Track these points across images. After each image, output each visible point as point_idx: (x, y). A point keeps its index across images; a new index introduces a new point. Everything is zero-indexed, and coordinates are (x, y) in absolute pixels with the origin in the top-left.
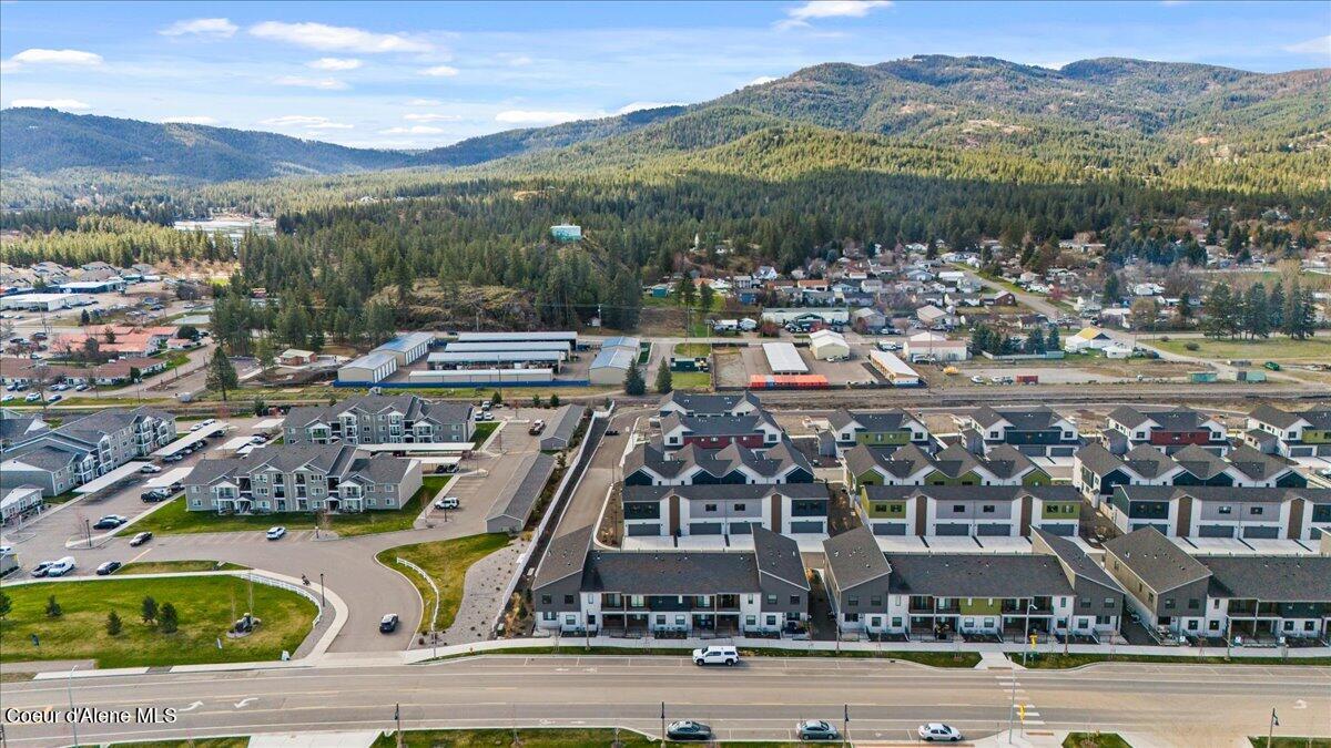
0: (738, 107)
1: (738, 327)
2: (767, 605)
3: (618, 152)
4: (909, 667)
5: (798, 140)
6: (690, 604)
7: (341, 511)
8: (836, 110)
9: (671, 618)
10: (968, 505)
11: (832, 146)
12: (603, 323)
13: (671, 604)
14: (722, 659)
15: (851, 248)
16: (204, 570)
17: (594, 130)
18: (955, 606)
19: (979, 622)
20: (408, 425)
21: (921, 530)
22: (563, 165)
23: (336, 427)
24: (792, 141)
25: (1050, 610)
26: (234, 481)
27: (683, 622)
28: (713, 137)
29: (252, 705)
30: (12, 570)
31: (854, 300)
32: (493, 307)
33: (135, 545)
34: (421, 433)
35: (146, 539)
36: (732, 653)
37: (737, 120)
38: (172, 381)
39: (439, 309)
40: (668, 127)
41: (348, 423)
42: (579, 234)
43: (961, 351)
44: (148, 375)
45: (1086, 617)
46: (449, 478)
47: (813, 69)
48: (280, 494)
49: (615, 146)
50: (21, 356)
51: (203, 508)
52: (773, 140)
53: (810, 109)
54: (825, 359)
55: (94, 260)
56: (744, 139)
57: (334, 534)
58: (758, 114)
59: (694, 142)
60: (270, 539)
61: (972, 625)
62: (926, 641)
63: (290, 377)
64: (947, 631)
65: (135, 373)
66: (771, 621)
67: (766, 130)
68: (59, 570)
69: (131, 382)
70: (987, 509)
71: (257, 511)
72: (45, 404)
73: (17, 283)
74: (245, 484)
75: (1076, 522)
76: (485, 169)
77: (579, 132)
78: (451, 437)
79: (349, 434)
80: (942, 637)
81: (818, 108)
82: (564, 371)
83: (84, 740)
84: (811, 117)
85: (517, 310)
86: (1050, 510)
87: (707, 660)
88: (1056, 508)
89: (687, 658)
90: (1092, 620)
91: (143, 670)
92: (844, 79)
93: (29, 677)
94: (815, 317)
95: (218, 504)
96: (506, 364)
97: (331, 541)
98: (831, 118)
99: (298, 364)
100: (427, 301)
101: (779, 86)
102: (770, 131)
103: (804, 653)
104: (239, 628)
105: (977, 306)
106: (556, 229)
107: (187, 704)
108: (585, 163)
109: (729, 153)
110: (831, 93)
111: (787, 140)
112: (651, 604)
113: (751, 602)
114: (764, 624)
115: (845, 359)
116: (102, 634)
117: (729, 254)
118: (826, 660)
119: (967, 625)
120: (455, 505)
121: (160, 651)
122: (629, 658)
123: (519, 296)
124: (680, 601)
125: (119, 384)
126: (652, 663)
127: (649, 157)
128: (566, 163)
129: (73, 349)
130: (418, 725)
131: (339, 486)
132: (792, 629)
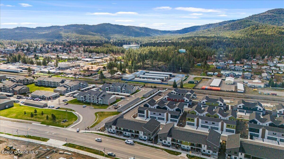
0: (249, 20)
1: (213, 74)
2: (144, 134)
3: (216, 31)
4: (165, 152)
5: (262, 28)
6: (131, 131)
7: (99, 104)
8: (276, 20)
9: (127, 133)
10: (209, 122)
11: (271, 30)
12: (182, 71)
13: (127, 131)
14: (130, 143)
15: (258, 56)
16: (70, 111)
17: (213, 26)
18: (181, 142)
19: (186, 146)
20: (121, 89)
21: (198, 125)
22: (203, 34)
23: (110, 88)
24: (260, 28)
25: (201, 147)
26: (83, 96)
27: (129, 134)
28: (241, 27)
29: (55, 134)
30: (46, 106)
31: (247, 70)
32: (159, 66)
33: (65, 105)
34: (124, 91)
35: (67, 104)
36: (132, 142)
37: (248, 23)
38: (97, 76)
39: (149, 66)
40: (229, 25)
41: (112, 88)
42: (185, 51)
43: (262, 85)
44: (94, 75)
45: (210, 151)
46: (121, 100)
47: (271, 10)
48: (90, 99)
49: (215, 30)
50: (78, 70)
51: (79, 100)
52: (256, 28)
53: (269, 20)
54: (227, 84)
55: (101, 52)
56: (248, 28)
57: (93, 107)
58: (254, 22)
59: (235, 28)
60: (83, 107)
61: (184, 147)
62: (173, 148)
63: (116, 77)
64: (178, 147)
65: (91, 74)
66: (145, 138)
67: (254, 26)
68: (51, 107)
69: (91, 76)
70: (213, 123)
71: (86, 102)
72: (76, 78)
73: (87, 56)
74: (85, 97)
75: (235, 130)
76: (186, 35)
77: (209, 26)
78: (129, 92)
79: (112, 89)
80: (177, 148)
81: (271, 20)
82: (165, 81)
83: (29, 134)
84: (269, 22)
85: (164, 67)
86: (228, 126)
87: (127, 142)
88: (230, 126)
89: (124, 141)
90: (211, 151)
91: (45, 125)
92: (280, 13)
93: (31, 123)
94: (233, 73)
95: (81, 99)
96: (154, 79)
97: (92, 109)
98: (275, 22)
99: (119, 75)
100: (148, 64)
101: (261, 15)
102: (255, 26)
103: (147, 145)
104: (63, 121)
105: (282, 74)
106: (180, 50)
107: (46, 132)
108: (208, 33)
109: (243, 31)
110: (276, 16)
111: (259, 28)
112: (124, 130)
113: (141, 133)
114: (144, 138)
115: (232, 84)
116: (46, 119)
117: (223, 57)
118: (149, 147)
119: (183, 147)
120: (116, 105)
121: (50, 123)
122: (115, 139)
123: (165, 64)
124: (129, 130)
125: (89, 76)
126: (118, 141)
127: (223, 32)
128: (203, 33)
129: (86, 69)
130: (73, 143)
131: (99, 99)
132: (149, 140)
